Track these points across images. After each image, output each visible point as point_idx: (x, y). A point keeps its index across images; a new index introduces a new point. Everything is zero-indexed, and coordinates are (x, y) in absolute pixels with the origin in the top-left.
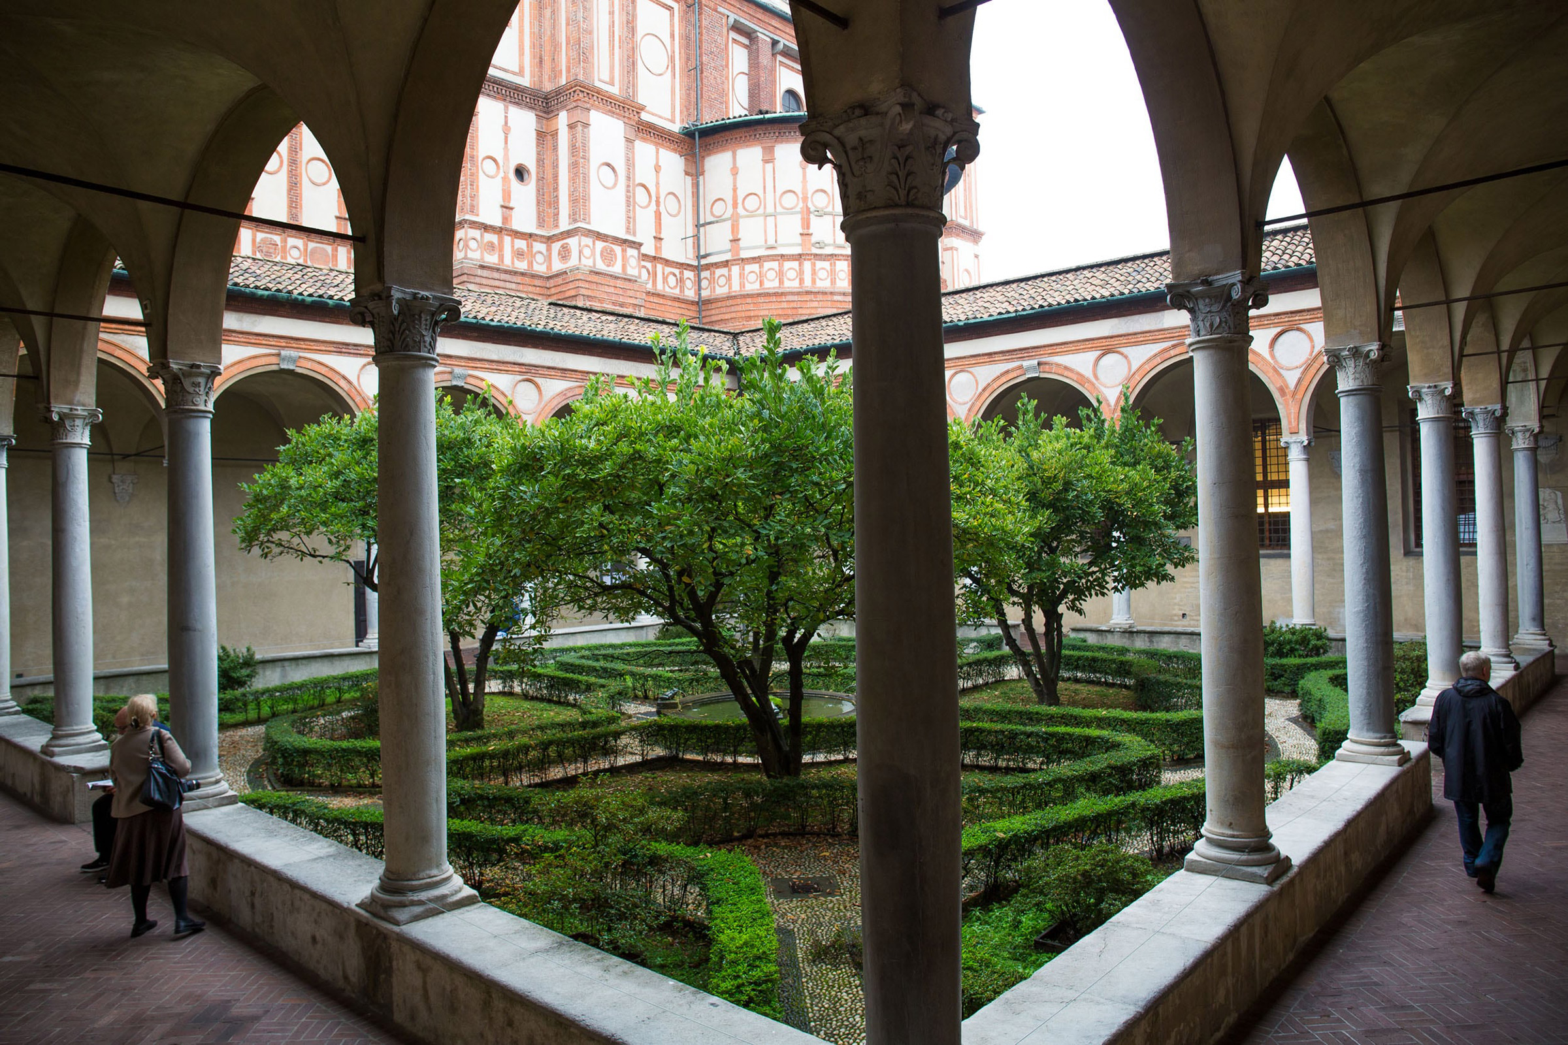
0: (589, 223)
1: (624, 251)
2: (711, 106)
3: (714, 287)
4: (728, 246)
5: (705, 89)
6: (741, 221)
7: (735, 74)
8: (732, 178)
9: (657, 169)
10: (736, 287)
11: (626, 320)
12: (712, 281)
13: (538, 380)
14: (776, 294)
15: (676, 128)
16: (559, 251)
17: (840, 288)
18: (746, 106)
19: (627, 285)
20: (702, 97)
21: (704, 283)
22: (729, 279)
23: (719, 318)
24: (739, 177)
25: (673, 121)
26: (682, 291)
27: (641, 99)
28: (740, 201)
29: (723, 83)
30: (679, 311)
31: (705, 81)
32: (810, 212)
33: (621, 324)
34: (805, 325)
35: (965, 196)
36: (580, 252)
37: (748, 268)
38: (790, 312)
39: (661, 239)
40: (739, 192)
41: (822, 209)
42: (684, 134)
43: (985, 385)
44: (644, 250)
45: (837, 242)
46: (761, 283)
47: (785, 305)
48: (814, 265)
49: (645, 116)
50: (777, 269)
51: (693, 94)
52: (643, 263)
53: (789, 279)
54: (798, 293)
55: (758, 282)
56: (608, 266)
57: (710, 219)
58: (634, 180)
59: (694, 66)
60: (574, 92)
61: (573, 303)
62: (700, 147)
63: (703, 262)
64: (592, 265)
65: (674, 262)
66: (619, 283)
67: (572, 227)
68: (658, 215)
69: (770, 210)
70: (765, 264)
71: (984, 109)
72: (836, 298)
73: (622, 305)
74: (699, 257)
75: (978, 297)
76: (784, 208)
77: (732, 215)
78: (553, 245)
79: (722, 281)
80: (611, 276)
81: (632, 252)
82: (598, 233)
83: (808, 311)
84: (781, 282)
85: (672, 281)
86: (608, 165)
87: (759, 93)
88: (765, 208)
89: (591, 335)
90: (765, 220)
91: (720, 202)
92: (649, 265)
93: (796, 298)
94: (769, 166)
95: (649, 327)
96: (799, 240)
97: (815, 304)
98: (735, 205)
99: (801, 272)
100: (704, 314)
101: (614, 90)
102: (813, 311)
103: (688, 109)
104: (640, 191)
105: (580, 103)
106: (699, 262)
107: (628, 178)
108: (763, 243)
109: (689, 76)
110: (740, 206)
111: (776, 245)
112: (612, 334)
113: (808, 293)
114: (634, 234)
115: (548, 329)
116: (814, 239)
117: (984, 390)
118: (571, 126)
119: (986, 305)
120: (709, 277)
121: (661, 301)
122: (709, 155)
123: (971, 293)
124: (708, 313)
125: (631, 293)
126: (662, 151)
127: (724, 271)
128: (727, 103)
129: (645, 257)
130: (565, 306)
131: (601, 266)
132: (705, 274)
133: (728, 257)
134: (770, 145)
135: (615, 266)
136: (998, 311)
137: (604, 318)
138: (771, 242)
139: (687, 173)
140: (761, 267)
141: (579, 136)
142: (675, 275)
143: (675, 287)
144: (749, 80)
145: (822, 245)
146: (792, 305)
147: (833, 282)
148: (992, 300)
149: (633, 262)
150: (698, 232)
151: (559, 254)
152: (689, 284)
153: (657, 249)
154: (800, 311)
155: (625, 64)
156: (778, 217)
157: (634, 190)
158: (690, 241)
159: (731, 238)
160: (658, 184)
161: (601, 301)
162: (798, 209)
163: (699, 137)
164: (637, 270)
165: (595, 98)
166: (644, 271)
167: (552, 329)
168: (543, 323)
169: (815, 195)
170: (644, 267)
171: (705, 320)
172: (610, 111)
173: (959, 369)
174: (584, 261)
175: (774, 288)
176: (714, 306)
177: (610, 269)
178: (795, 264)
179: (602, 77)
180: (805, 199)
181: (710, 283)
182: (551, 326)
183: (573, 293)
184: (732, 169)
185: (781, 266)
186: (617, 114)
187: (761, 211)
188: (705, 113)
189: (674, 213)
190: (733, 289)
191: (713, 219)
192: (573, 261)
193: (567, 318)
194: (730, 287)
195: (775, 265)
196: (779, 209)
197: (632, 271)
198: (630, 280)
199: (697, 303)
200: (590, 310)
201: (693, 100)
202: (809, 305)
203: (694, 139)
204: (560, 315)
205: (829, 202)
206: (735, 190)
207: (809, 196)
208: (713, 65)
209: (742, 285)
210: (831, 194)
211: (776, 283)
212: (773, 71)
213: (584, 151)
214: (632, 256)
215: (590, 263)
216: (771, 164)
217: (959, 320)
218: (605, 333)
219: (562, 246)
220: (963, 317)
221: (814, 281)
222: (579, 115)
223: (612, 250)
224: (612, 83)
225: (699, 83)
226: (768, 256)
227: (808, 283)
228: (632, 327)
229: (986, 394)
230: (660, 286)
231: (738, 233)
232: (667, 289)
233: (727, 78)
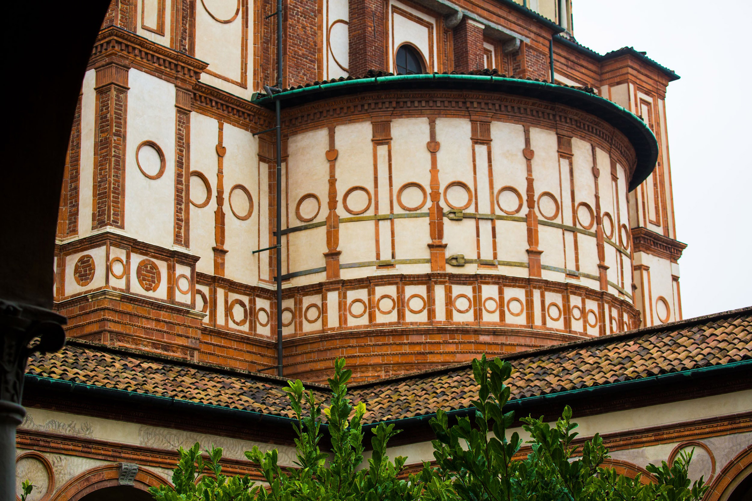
0: (122, 227)
1: (171, 269)
2: (297, 66)
3: (301, 324)
4: (322, 263)
5: (289, 42)
6: (342, 226)
7: (330, 24)
8: (327, 166)
9: (221, 151)
10: (333, 321)
11: (178, 369)
12: (298, 313)
13: (50, 458)
14: (394, 333)
15: (247, 94)
16: (77, 267)
17: (488, 323)
18: (346, 65)
19: (175, 318)
20: (285, 53)
21: (286, 317)
22: (323, 311)
23: (308, 367)
24: (339, 164)
25: (243, 85)
26: (253, 327)
27: (199, 55)
28: (340, 198)
29: (315, 34)
30: (249, 358)
31: (290, 31)
32: (444, 215)
33: (172, 375)
34: (445, 379)
35: (656, 193)
36: (109, 269)
37: (352, 295)
38: (413, 359)
39: (225, 252)
40: (338, 185)
41: (461, 210)
42: (259, 104)
43: (725, 463)
44: (200, 267)
45: (483, 257)
46: (372, 317)
47: (407, 349)
48: (449, 291)
49: (205, 78)
50: (395, 296)
51: (272, 49)
52: (198, 287)
53: (412, 311)
54: (426, 332)
55: (367, 315)
56: (147, 290)
57: (295, 223)
58: (188, 167)
59: (274, 10)
60: (108, 43)
61: (96, 343)
62: (282, 122)
63: (285, 286)
64: (123, 287)
65: (241, 285)
66: (164, 315)
67: (96, 232)
68: (220, 217)
69: (384, 210)
70: (377, 288)
71: (677, 73)
72: (483, 338)
73: (166, 347)
74: (278, 278)
75: (707, 333)
76: (404, 208)
77: (328, 218)
78: (68, 258)
79: (313, 314)
80: (152, 304)
81: (182, 270)
82: (135, 241)
83: (441, 359)
84: (401, 315)
85: (238, 313)
86: (151, 144)
87: (365, 49)
88: (377, 208)
89: (130, 390)
90: (377, 226)
91: (312, 200)
92: (205, 290)
93: (423, 339)
94: (382, 150)
95: (211, 379)
96: (426, 254)
97: (452, 348)
98: (333, 204)
99: (430, 302)
100: (285, 362)
101: (165, 41)
102: (448, 358)
103: (264, 70)
104: (195, 184)
105: (115, 59)
106: (279, 286)
107: (180, 164)
108: (374, 259)
109: (266, 24)
110: (340, 205)
111: (393, 261)
112: (160, 390)
113: (441, 331)
114: (187, 245)
115: (67, 380)
116: (448, 254)
117: (725, 471)
118: (101, 91)
119: (721, 345)
120: (292, 306)
121: (223, 342)
122: (295, 133)
123: (695, 329)
124: (291, 361)
125: (180, 330)
126: (227, 127)
127: (316, 299)
128: (320, 62)
129: (200, 278)
130: (89, 347)
131: (137, 289)
132: (288, 303)
133: (321, 278)
134: (383, 119)
135: (159, 290)
136: (742, 354)
137: (145, 365)
138: (386, 256)
139: (262, 158)
140: (371, 293)
141: (112, 104)
142: (242, 304)
143: (243, 322)
144: (350, 31)
145: (462, 261)
146: (417, 349)
147: (478, 315)
148: (729, 338)
149: (184, 284)
150: (279, 242)
151: (76, 271)
152: (262, 317)
153: (219, 266)
154: (430, 358)
155: (180, 7)
156: (395, 220)
157: (188, 181)
158: (265, 256)
159: (327, 251)
160: (220, 173)
161: (136, 341)
162: (425, 210)
163: (282, 108)
164: (189, 296)
165: (137, 52)
166: (199, 299)
167: (73, 380)
168: (58, 371)
169: (450, 191)
170: (199, 292)
171: (286, 372)
172: (157, 70)
173: (685, 440)
174: (113, 282)
175: (391, 324)
176: (300, 350)
177: (150, 294)
178: (422, 290)
179: (148, 24)
180: (435, 196)
181: (294, 317)
182: (71, 375)
183: (95, 328)
184: (327, 153)
185: (401, 292)
186: (167, 75)
187: (371, 213)
188: (289, 75)
189: (243, 214)
190: (330, 325)
191: (299, 224)
192: (97, 282)
193: (92, 365)
194: (324, 323)
195: (392, 290)
196: (398, 210)
197: (183, 298)
198: (179, 311)
199: (274, 346)
200: (124, 354)
201: (272, 56)
202: (442, 348)
203: (274, 110)
204: (81, 360)
205: (470, 200)
206: (332, 181)
207: (441, 190)
208: (301, 9)
209: (343, 319)
210: (472, 189)
211: (393, 317)
212: (383, 20)
213: (119, 125)
214: (183, 276)
215: (121, 284)
216: (385, 147)
217: (684, 369)
218: (149, 387)
219: (81, 260)
220: (688, 364)
221: (449, 314)
222: (113, 75)
223: (154, 267)
224: (160, 32)
225: (282, 33)
226: (382, 277)
227: (440, 316)
228: (188, 380)
229: (728, 479)
230: (221, 320)
231: (337, 244)
232: (232, 325)
233: (320, 28)
